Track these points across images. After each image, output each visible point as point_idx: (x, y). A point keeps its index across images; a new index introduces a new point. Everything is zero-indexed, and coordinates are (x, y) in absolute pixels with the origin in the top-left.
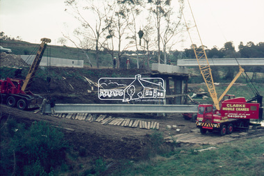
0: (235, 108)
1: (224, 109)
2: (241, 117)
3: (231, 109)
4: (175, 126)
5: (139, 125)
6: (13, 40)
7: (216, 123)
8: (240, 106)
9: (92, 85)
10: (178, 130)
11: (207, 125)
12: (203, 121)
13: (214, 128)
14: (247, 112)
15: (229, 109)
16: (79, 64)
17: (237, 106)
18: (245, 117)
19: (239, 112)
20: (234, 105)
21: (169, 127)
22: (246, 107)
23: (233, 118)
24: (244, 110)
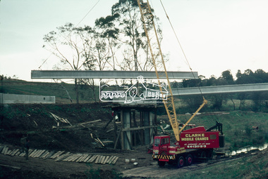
0: (194, 138)
1: (183, 139)
2: (201, 146)
3: (190, 139)
4: (133, 160)
5: (95, 160)
6: (10, 78)
7: (172, 155)
8: (199, 135)
9: (59, 121)
10: (135, 164)
11: (163, 158)
12: (160, 154)
13: (170, 159)
14: (207, 142)
15: (188, 139)
16: (51, 100)
17: (196, 135)
18: (205, 146)
19: (199, 142)
20: (193, 135)
21: (127, 160)
22: (205, 136)
23: (192, 148)
24: (203, 139)
